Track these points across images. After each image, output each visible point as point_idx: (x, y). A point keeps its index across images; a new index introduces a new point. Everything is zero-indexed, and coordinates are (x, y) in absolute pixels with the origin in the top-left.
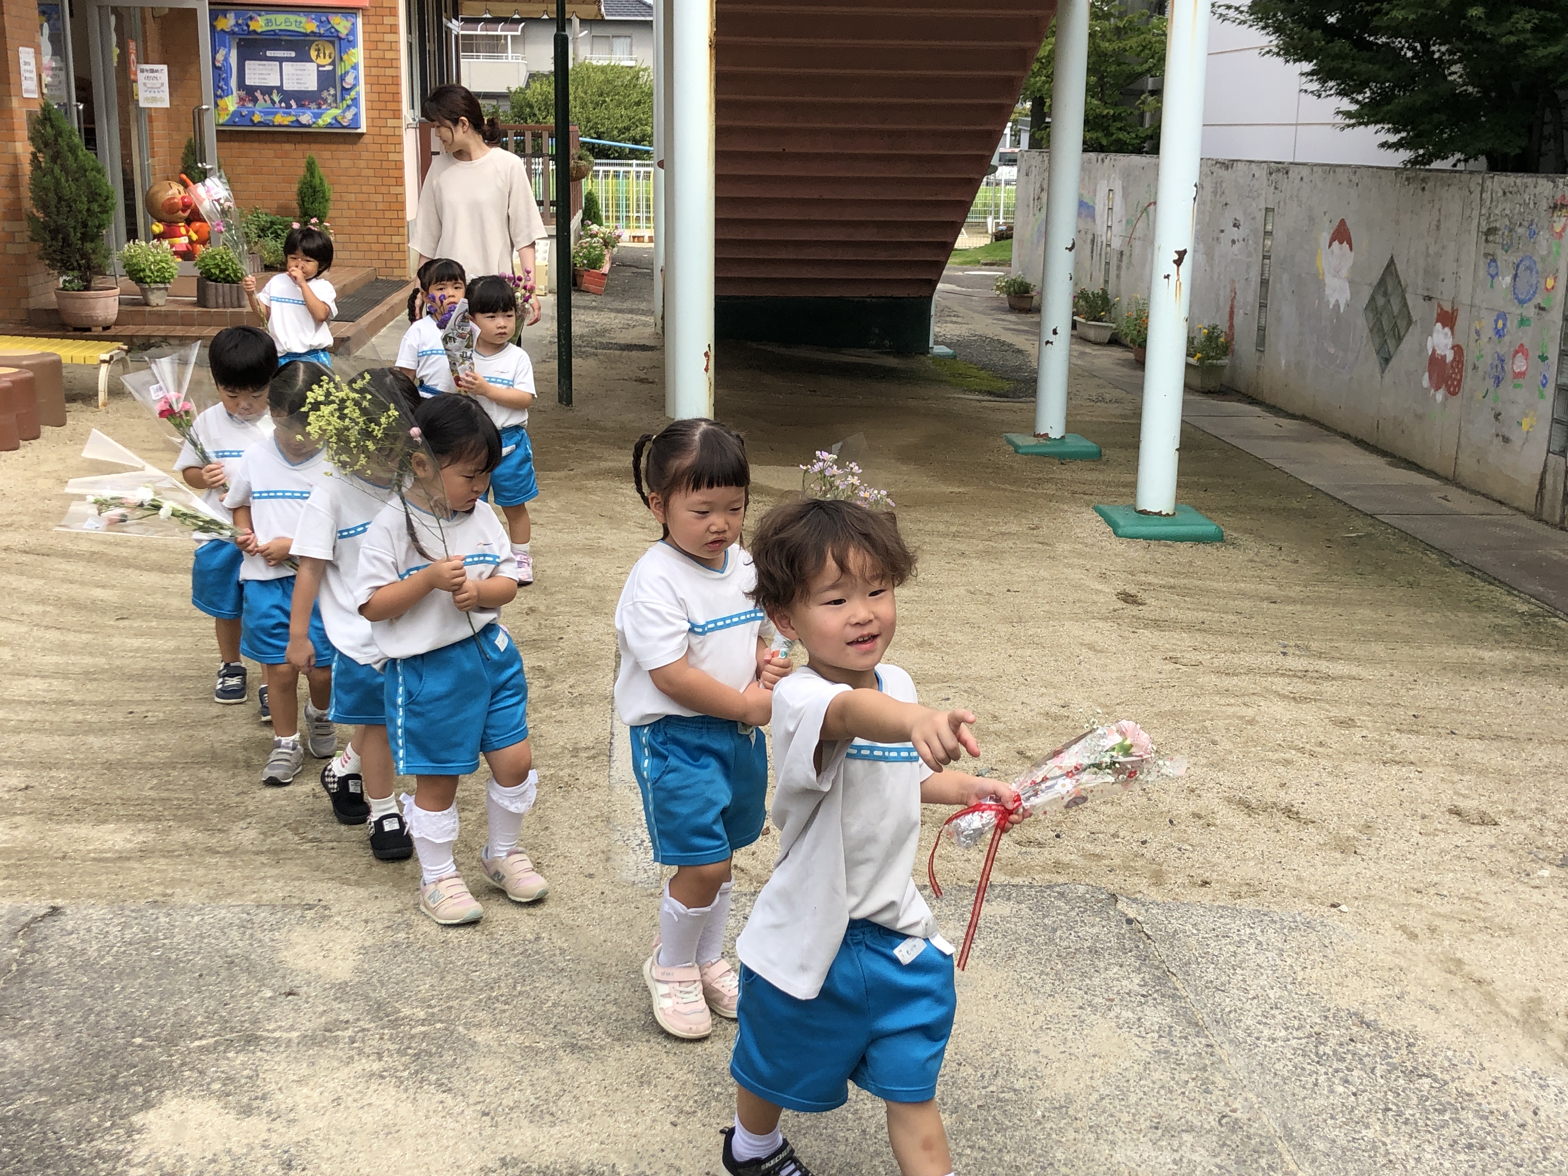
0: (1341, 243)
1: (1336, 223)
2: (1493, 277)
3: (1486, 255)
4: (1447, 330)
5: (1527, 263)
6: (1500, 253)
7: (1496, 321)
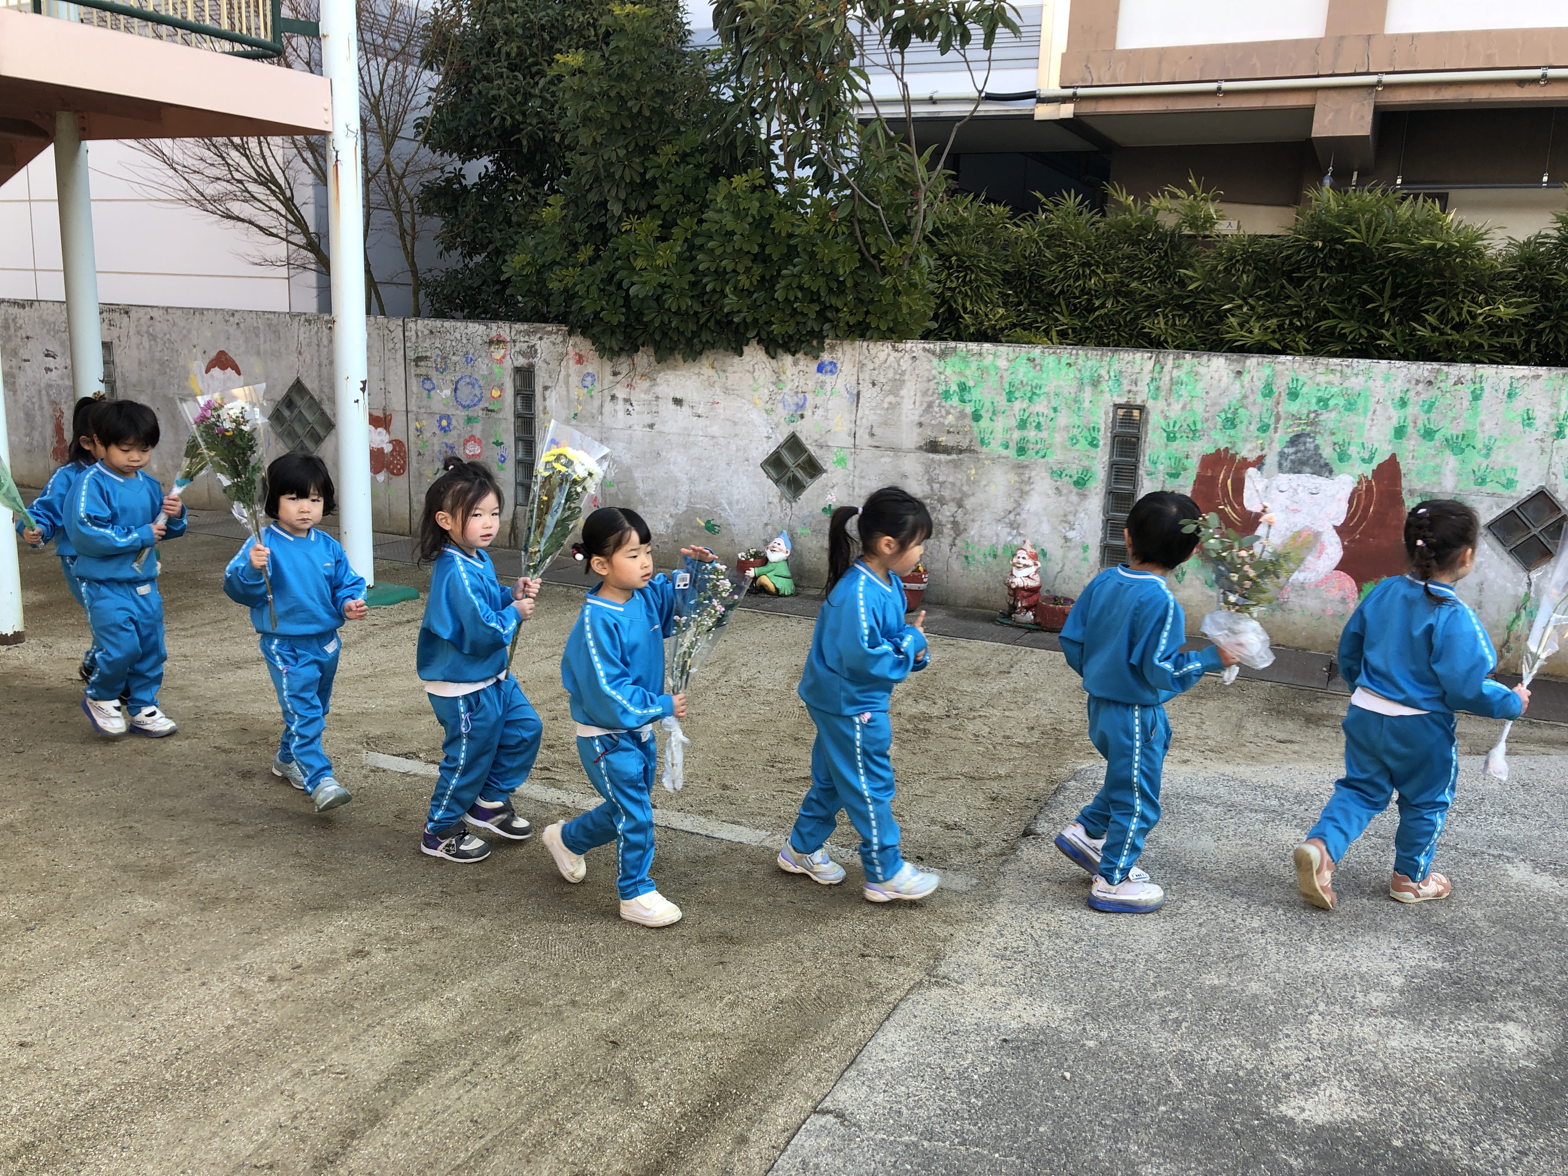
0: (223, 368)
1: (213, 354)
2: (429, 391)
3: (417, 375)
4: (380, 429)
5: (468, 380)
6: (433, 374)
7: (440, 421)
